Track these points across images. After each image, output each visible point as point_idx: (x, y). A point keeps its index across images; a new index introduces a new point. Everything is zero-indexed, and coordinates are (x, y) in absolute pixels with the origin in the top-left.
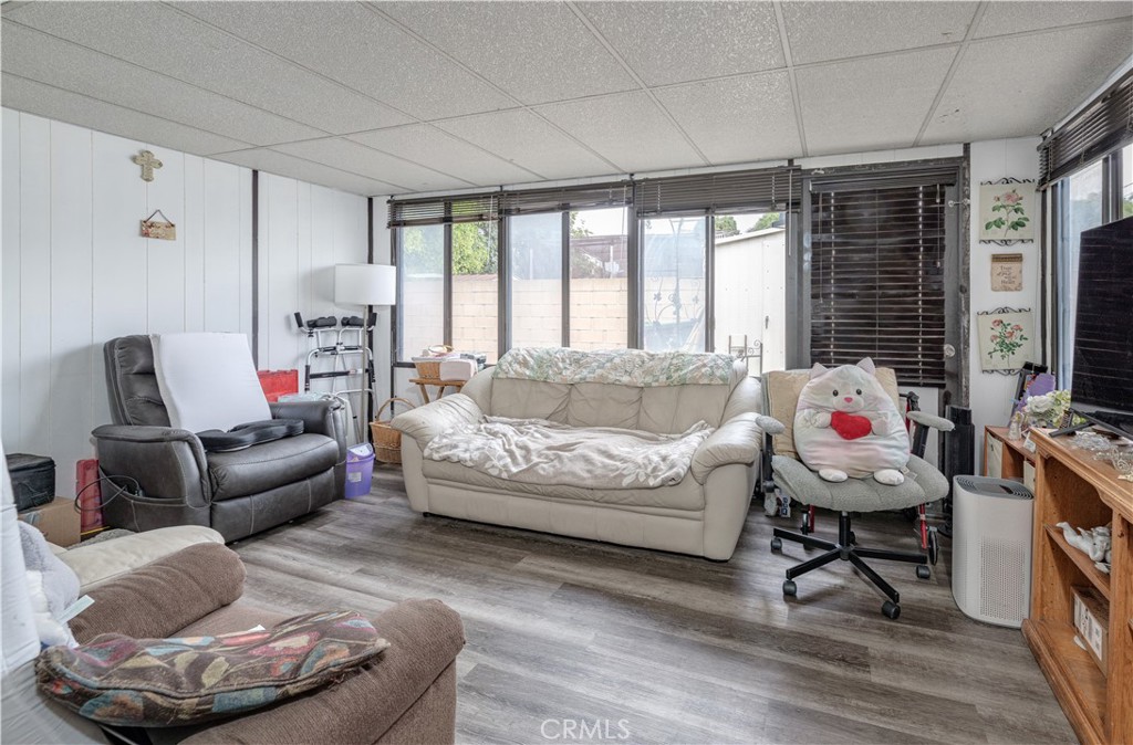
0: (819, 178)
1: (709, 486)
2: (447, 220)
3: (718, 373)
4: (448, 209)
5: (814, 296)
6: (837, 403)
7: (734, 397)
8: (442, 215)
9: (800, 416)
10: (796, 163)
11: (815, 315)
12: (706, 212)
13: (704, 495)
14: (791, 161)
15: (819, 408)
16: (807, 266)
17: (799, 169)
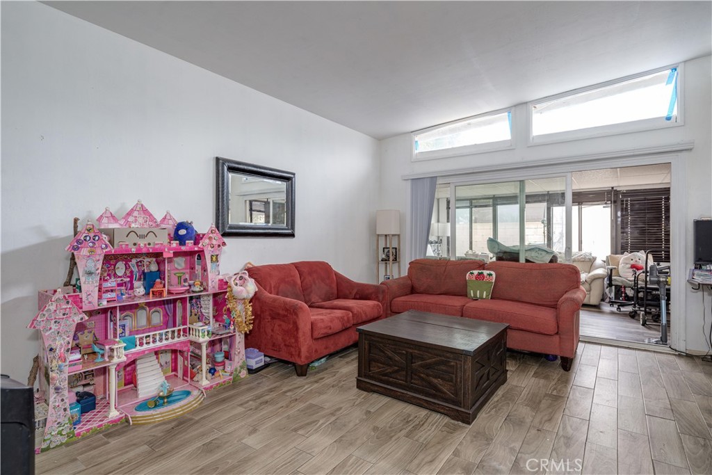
0: (624, 193)
1: (592, 285)
2: (471, 207)
3: (587, 257)
4: (471, 203)
5: (622, 233)
6: (632, 262)
7: (594, 264)
8: (469, 205)
9: (620, 266)
10: (615, 189)
11: (622, 239)
12: (579, 205)
13: (590, 287)
14: (613, 188)
15: (627, 264)
16: (619, 223)
17: (616, 191)
